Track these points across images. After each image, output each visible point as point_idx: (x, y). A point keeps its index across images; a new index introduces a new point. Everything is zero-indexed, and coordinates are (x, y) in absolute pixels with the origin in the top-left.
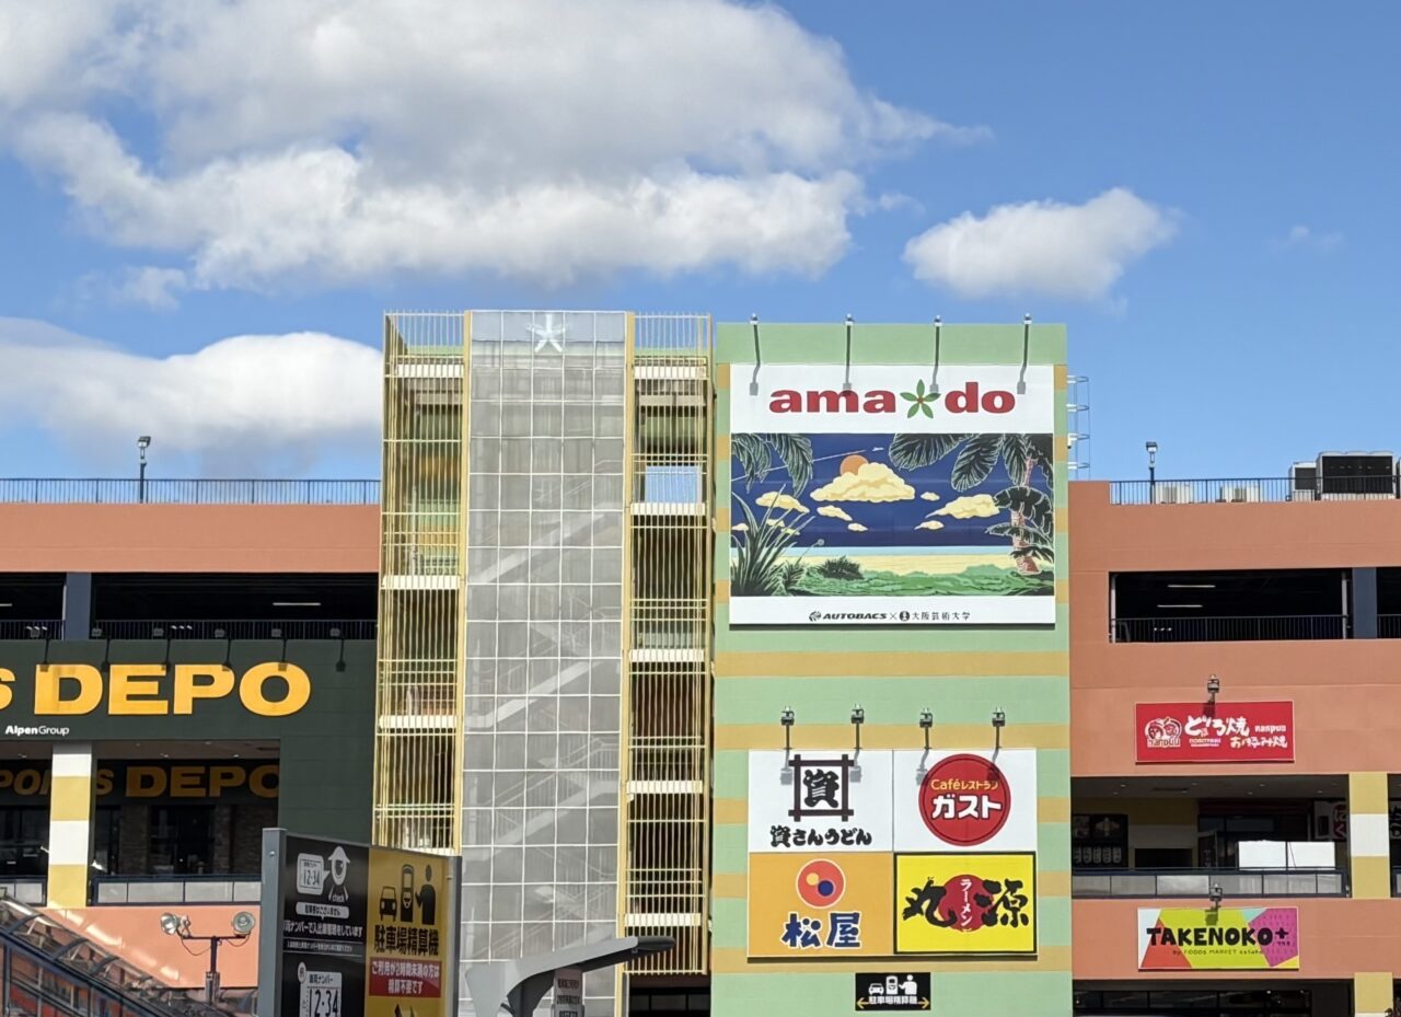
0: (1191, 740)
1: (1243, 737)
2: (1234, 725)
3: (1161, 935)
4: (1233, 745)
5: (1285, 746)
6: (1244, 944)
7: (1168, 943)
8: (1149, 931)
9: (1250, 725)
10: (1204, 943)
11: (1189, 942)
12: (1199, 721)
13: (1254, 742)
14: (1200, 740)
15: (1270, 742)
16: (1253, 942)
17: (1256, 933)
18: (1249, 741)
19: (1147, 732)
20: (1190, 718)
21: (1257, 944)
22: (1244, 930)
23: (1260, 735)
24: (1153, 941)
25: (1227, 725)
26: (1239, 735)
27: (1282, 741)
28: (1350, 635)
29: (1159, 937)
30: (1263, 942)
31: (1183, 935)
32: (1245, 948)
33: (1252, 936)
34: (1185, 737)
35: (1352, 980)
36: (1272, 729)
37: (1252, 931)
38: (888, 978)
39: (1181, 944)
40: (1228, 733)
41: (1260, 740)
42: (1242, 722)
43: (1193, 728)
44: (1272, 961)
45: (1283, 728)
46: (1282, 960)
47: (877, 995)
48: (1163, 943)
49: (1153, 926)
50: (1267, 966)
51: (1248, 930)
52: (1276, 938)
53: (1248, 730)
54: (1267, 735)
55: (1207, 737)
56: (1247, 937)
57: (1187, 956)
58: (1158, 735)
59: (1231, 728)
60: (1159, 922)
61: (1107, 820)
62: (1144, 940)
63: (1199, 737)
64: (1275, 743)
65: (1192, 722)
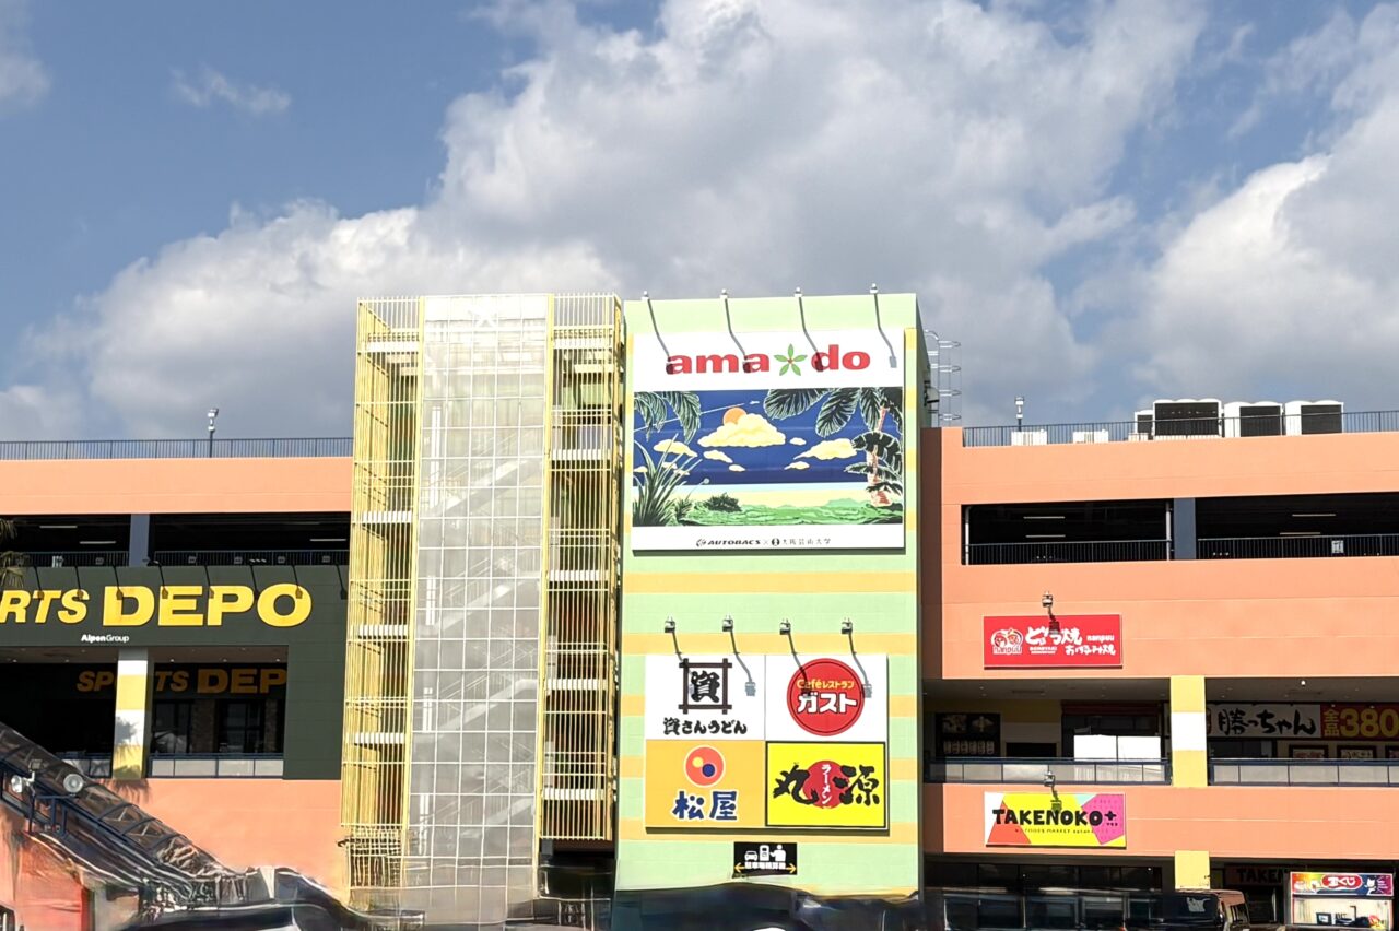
0: (1031, 649)
1: (1077, 646)
2: (1069, 635)
3: (1005, 815)
4: (1068, 652)
5: (1113, 653)
6: (1077, 824)
7: (1011, 822)
8: (995, 812)
9: (1083, 635)
10: (1042, 823)
11: (1029, 822)
12: (1038, 631)
13: (1086, 650)
14: (1039, 648)
15: (1100, 650)
16: (1085, 823)
17: (1088, 815)
18: (1081, 649)
19: (993, 642)
20: (1030, 629)
21: (1089, 825)
22: (1077, 812)
23: (1091, 644)
24: (998, 821)
25: (1062, 635)
26: (1073, 644)
27: (1111, 649)
28: (1172, 558)
29: (1003, 817)
30: (1094, 823)
31: (1024, 816)
32: (1077, 828)
33: (1085, 818)
34: (1026, 646)
35: (1173, 857)
36: (1102, 638)
37: (1084, 813)
38: (762, 847)
39: (1022, 823)
40: (1063, 642)
41: (1091, 648)
42: (1075, 633)
43: (1033, 638)
44: (1101, 839)
45: (1110, 638)
46: (1111, 839)
47: (752, 861)
48: (1007, 822)
49: (998, 807)
50: (1098, 844)
51: (1081, 812)
52: (1105, 819)
53: (1081, 639)
54: (1098, 644)
55: (1044, 646)
56: (1079, 818)
57: (1027, 834)
58: (1002, 644)
59: (1066, 638)
60: (1003, 803)
61: (982, 718)
62: (991, 819)
63: (1038, 645)
64: (1105, 651)
65: (1032, 632)
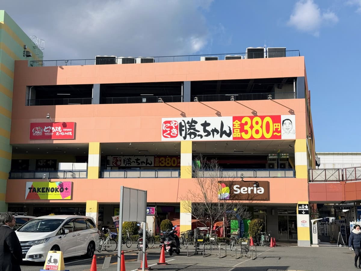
2: (57, 129)
3: (33, 190)
4: (57, 135)
5: (71, 135)
6: (56, 192)
7: (34, 192)
8: (29, 188)
10: (44, 192)
11: (40, 192)
12: (48, 128)
13: (63, 134)
15: (67, 134)
16: (58, 192)
17: (59, 189)
18: (61, 133)
19: (33, 131)
22: (56, 188)
24: (30, 192)
25: (55, 129)
26: (59, 132)
30: (61, 191)
31: (39, 189)
34: (44, 132)
35: (86, 203)
36: (68, 130)
39: (38, 192)
40: (56, 131)
41: (64, 133)
42: (60, 128)
43: (46, 130)
44: (63, 197)
45: (71, 130)
46: (66, 197)
50: (62, 199)
52: (65, 190)
53: (61, 130)
54: (67, 132)
55: (49, 132)
56: (56, 190)
57: (39, 196)
58: (36, 132)
60: (32, 186)
62: (28, 191)
63: (47, 132)
64: (69, 134)
65: (46, 128)
